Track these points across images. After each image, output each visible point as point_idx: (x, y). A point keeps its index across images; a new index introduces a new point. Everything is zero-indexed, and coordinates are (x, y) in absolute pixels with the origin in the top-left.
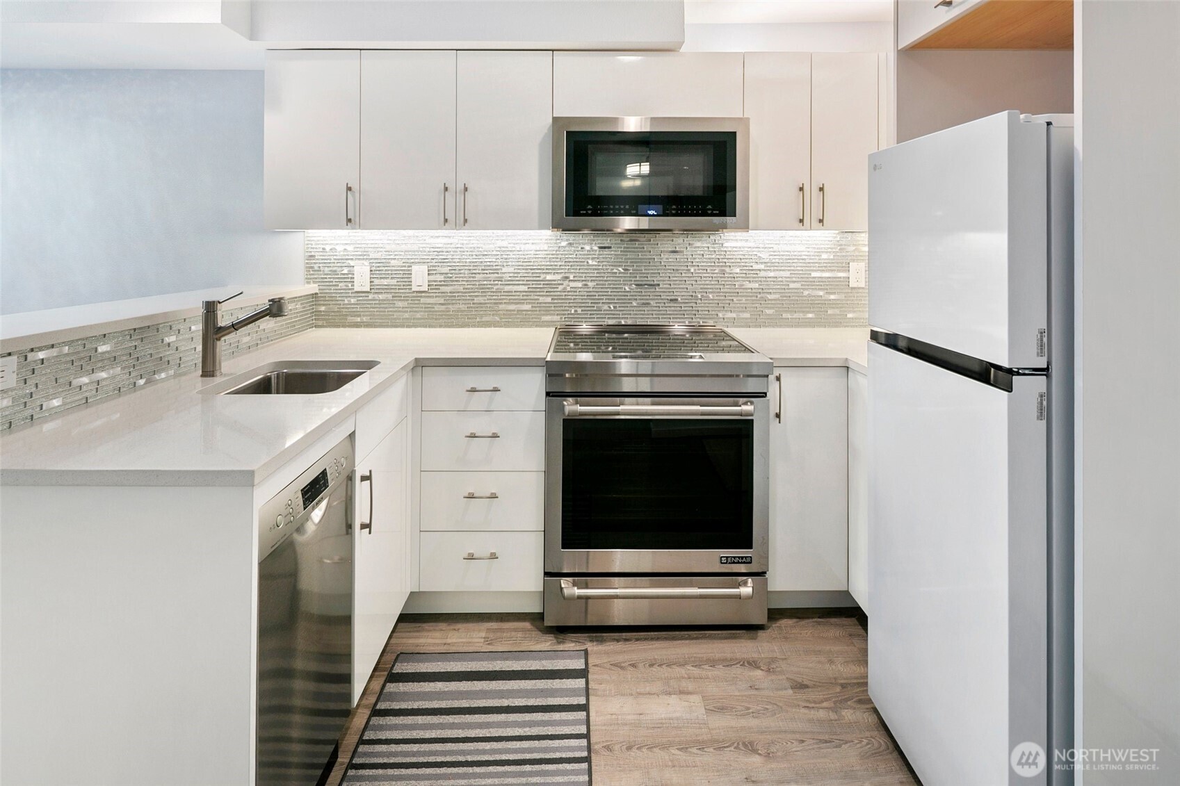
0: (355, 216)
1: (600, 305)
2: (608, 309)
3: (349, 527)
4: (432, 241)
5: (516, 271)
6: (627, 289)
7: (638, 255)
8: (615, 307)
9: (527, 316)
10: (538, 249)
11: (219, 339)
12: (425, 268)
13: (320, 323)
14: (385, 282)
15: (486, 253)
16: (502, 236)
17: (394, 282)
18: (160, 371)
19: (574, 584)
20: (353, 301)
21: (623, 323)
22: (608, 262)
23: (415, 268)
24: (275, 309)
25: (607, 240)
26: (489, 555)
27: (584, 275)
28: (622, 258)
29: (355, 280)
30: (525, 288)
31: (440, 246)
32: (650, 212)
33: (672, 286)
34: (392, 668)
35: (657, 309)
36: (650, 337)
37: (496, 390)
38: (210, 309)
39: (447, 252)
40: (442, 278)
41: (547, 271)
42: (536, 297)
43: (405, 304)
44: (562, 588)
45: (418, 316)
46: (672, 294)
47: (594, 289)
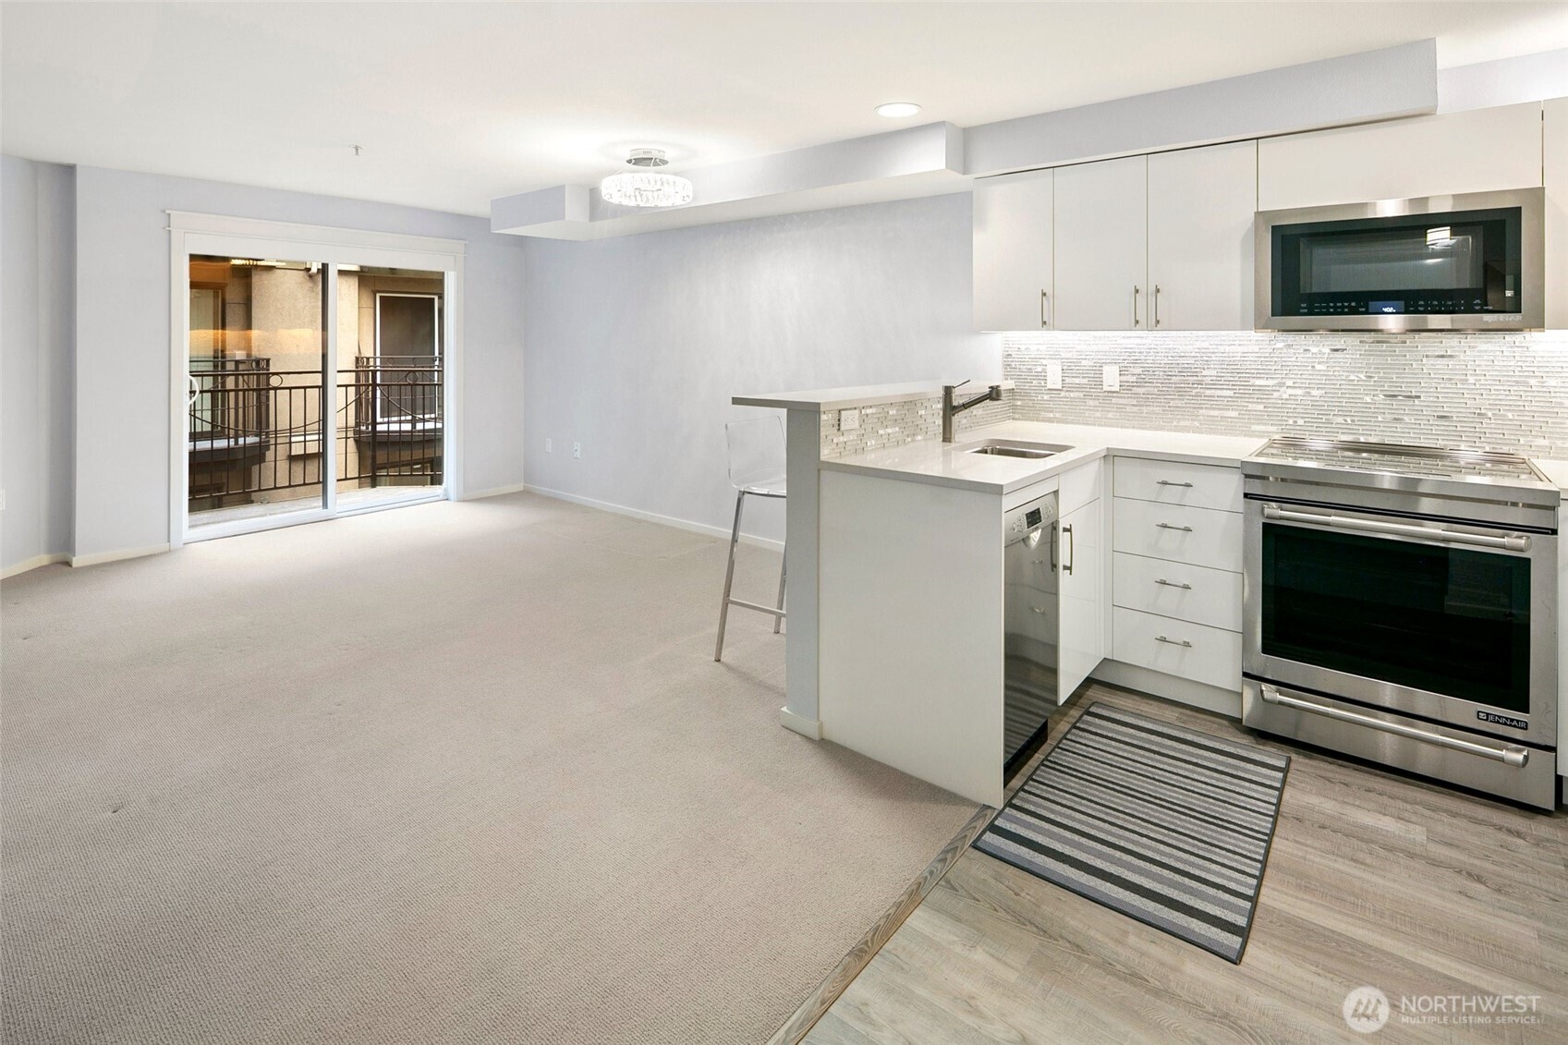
0: (1049, 318)
1: (1331, 417)
2: (1343, 422)
3: (1054, 566)
4: (1123, 341)
5: (1219, 374)
6: (1369, 401)
7: (1387, 360)
8: (1352, 421)
9: (1233, 424)
10: (1246, 351)
11: (954, 415)
12: (1116, 369)
13: (1017, 416)
14: (1077, 381)
15: (1183, 354)
16: (1202, 337)
17: (1085, 381)
18: (918, 434)
19: (1277, 691)
20: (1046, 397)
21: (1362, 440)
22: (1342, 367)
23: (1106, 368)
24: (994, 394)
25: (1340, 341)
26: (1182, 642)
27: (1308, 381)
28: (1362, 363)
29: (1048, 378)
30: (1230, 393)
31: (1132, 346)
32: (1385, 310)
33: (1440, 400)
34: (1090, 707)
35: (1418, 426)
36: (1406, 461)
37: (1188, 485)
38: (948, 391)
39: (1140, 353)
40: (1134, 379)
41: (1258, 375)
42: (1245, 404)
43: (1097, 403)
44: (1262, 691)
45: (1110, 415)
46: (1440, 409)
47: (1322, 399)
